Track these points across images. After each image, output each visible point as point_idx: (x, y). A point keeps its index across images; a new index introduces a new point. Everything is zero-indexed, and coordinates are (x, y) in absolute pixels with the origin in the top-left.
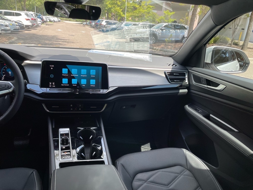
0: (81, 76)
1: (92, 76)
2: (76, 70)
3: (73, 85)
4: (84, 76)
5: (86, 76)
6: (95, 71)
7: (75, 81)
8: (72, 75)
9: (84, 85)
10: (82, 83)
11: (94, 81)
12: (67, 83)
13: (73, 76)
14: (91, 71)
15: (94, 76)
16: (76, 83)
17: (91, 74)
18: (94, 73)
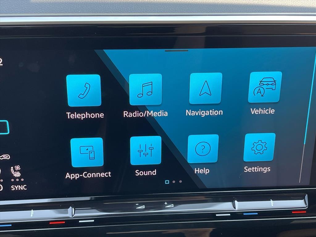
3: (138, 173)
12: (100, 162)
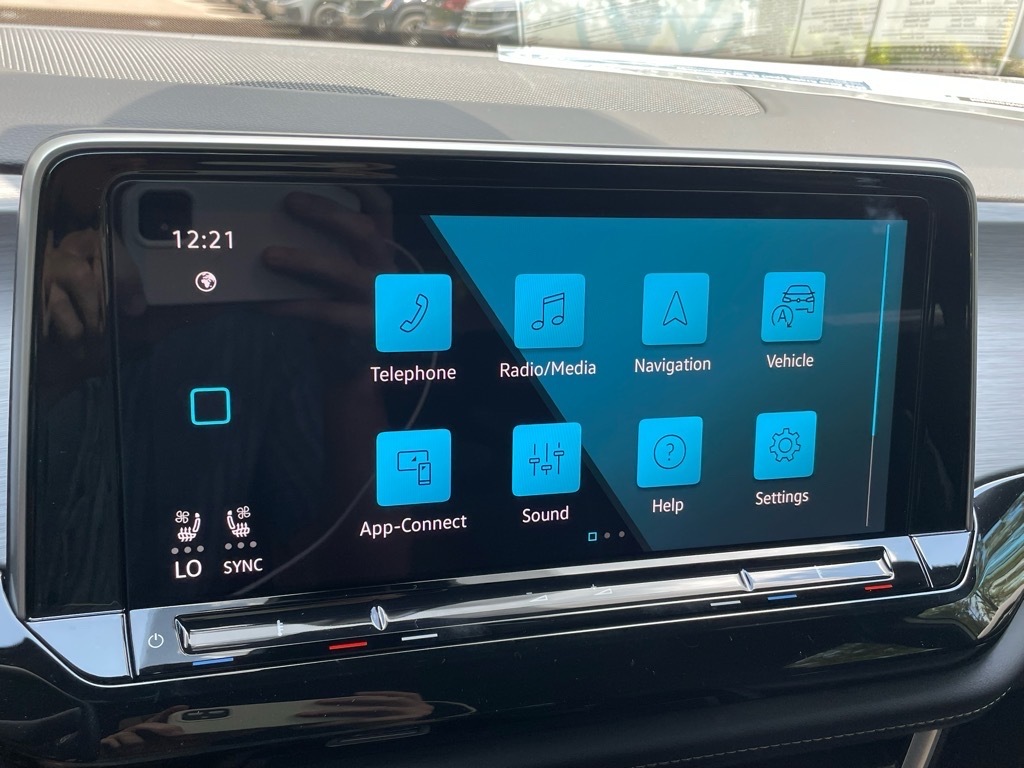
0: (640, 365)
1: (775, 362)
2: (573, 285)
4: (671, 367)
5: (706, 364)
6: (816, 280)
7: (559, 454)
8: (516, 372)
9: (666, 493)
10: (647, 475)
11: (805, 422)
13: (530, 385)
14: (776, 284)
15: (808, 361)
16: (571, 483)
17: (769, 332)
18: (809, 323)
